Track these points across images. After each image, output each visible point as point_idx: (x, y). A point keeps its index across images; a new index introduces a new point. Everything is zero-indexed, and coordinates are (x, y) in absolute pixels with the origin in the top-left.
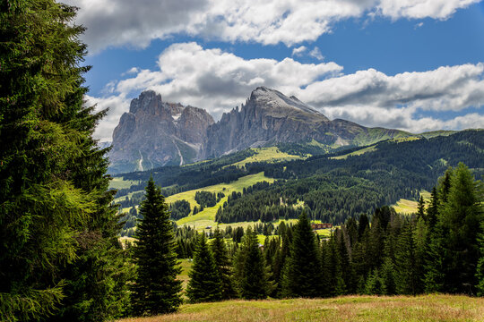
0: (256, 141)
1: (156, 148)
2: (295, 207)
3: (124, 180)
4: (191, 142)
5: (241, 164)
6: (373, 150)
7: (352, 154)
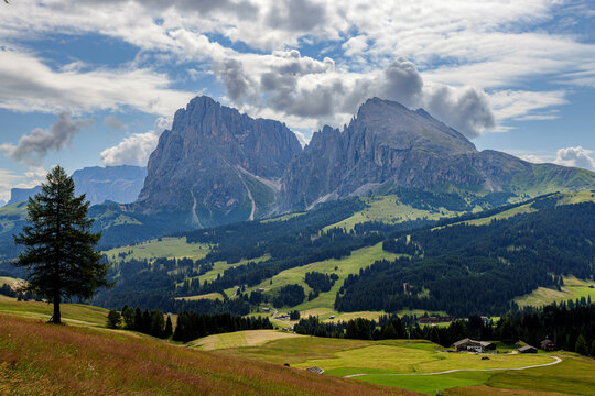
0: (365, 182)
1: (216, 187)
2: (419, 296)
3: (188, 242)
4: (264, 175)
5: (349, 224)
6: (528, 211)
7: (498, 217)
